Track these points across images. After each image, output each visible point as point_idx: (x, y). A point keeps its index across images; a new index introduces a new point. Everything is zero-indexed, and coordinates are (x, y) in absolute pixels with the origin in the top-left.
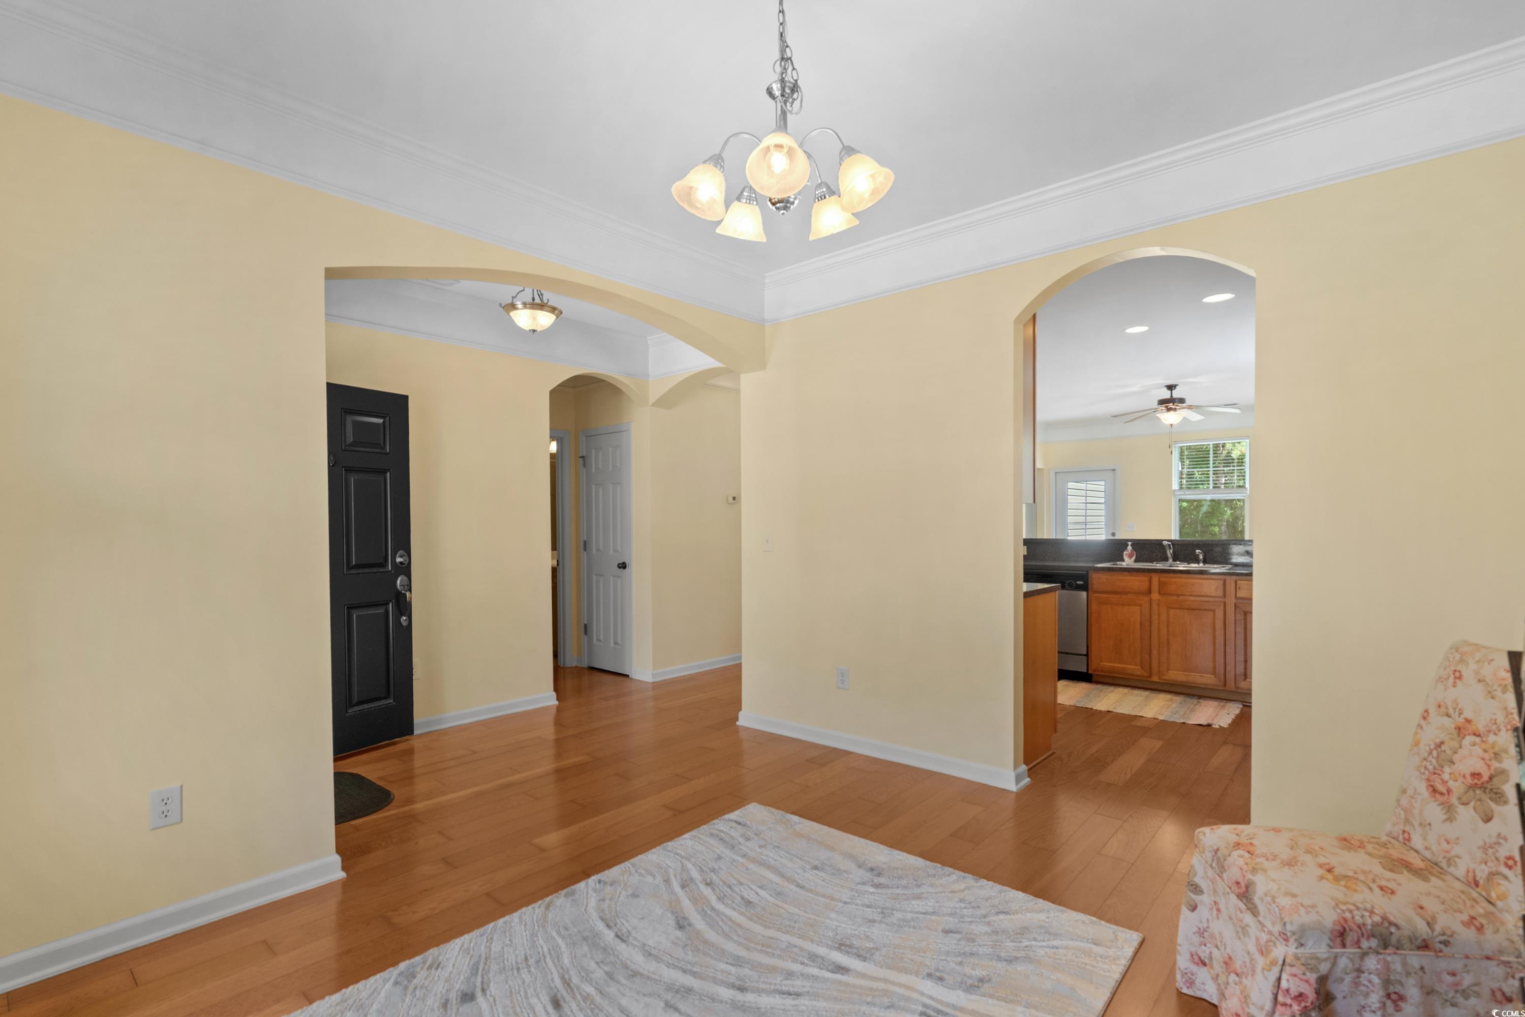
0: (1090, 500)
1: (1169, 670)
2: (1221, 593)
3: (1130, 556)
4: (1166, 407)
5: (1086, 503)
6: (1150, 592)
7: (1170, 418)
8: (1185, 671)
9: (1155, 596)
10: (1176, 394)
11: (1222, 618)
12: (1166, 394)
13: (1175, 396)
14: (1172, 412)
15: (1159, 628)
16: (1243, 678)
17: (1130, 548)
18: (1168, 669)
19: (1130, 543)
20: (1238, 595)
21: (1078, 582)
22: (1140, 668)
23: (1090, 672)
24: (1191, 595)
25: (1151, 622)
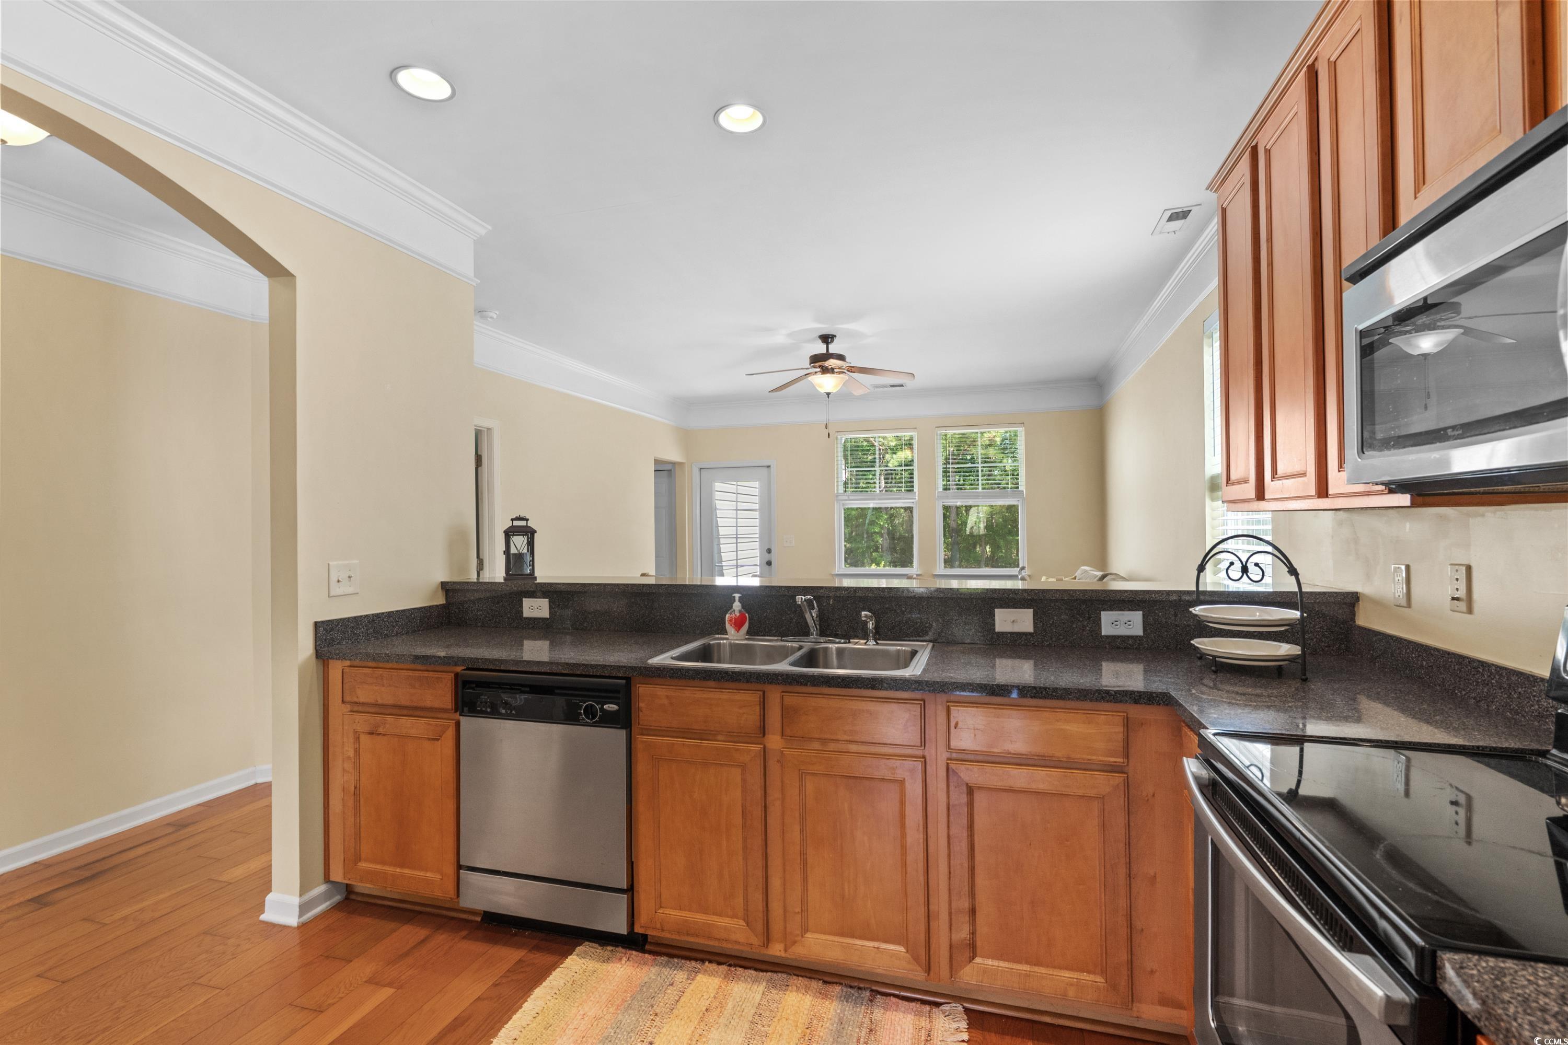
0: (741, 505)
1: (807, 931)
2: (915, 739)
3: (738, 624)
4: (821, 367)
5: (737, 510)
6: (763, 731)
7: (826, 383)
8: (842, 934)
9: (774, 741)
10: (834, 348)
11: (919, 801)
12: (821, 348)
13: (831, 351)
14: (828, 375)
15: (783, 824)
16: (967, 954)
17: (737, 606)
18: (805, 930)
19: (737, 596)
20: (954, 744)
21: (606, 707)
22: (742, 923)
23: (638, 929)
24: (851, 742)
25: (765, 807)
